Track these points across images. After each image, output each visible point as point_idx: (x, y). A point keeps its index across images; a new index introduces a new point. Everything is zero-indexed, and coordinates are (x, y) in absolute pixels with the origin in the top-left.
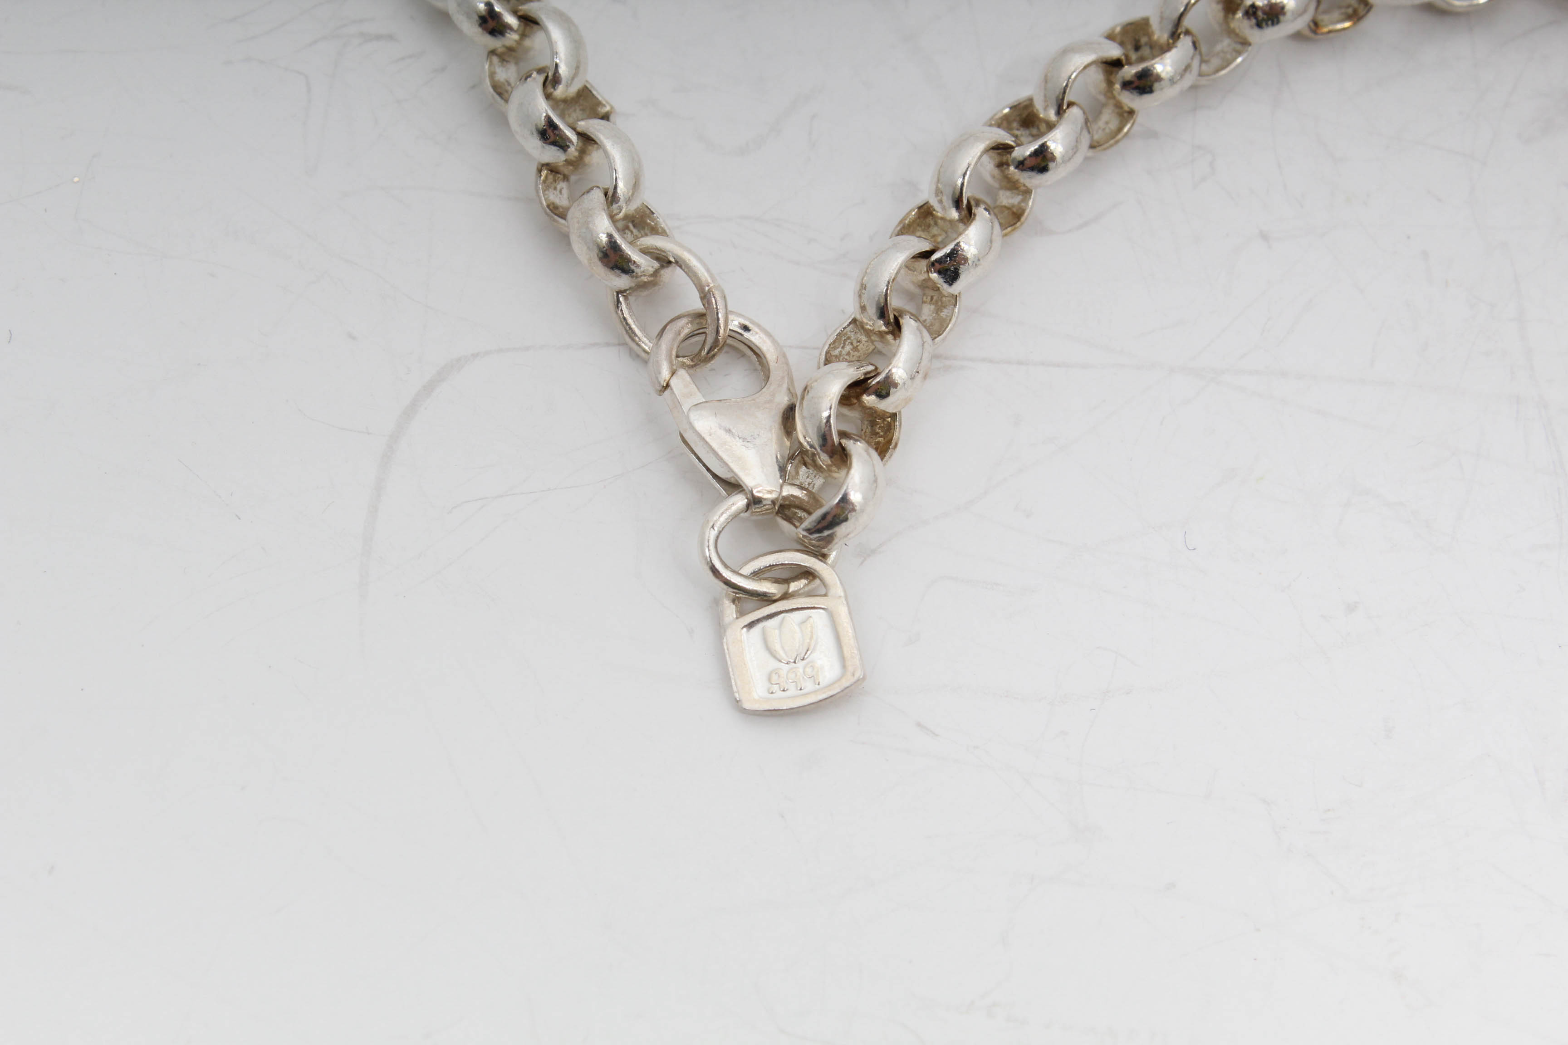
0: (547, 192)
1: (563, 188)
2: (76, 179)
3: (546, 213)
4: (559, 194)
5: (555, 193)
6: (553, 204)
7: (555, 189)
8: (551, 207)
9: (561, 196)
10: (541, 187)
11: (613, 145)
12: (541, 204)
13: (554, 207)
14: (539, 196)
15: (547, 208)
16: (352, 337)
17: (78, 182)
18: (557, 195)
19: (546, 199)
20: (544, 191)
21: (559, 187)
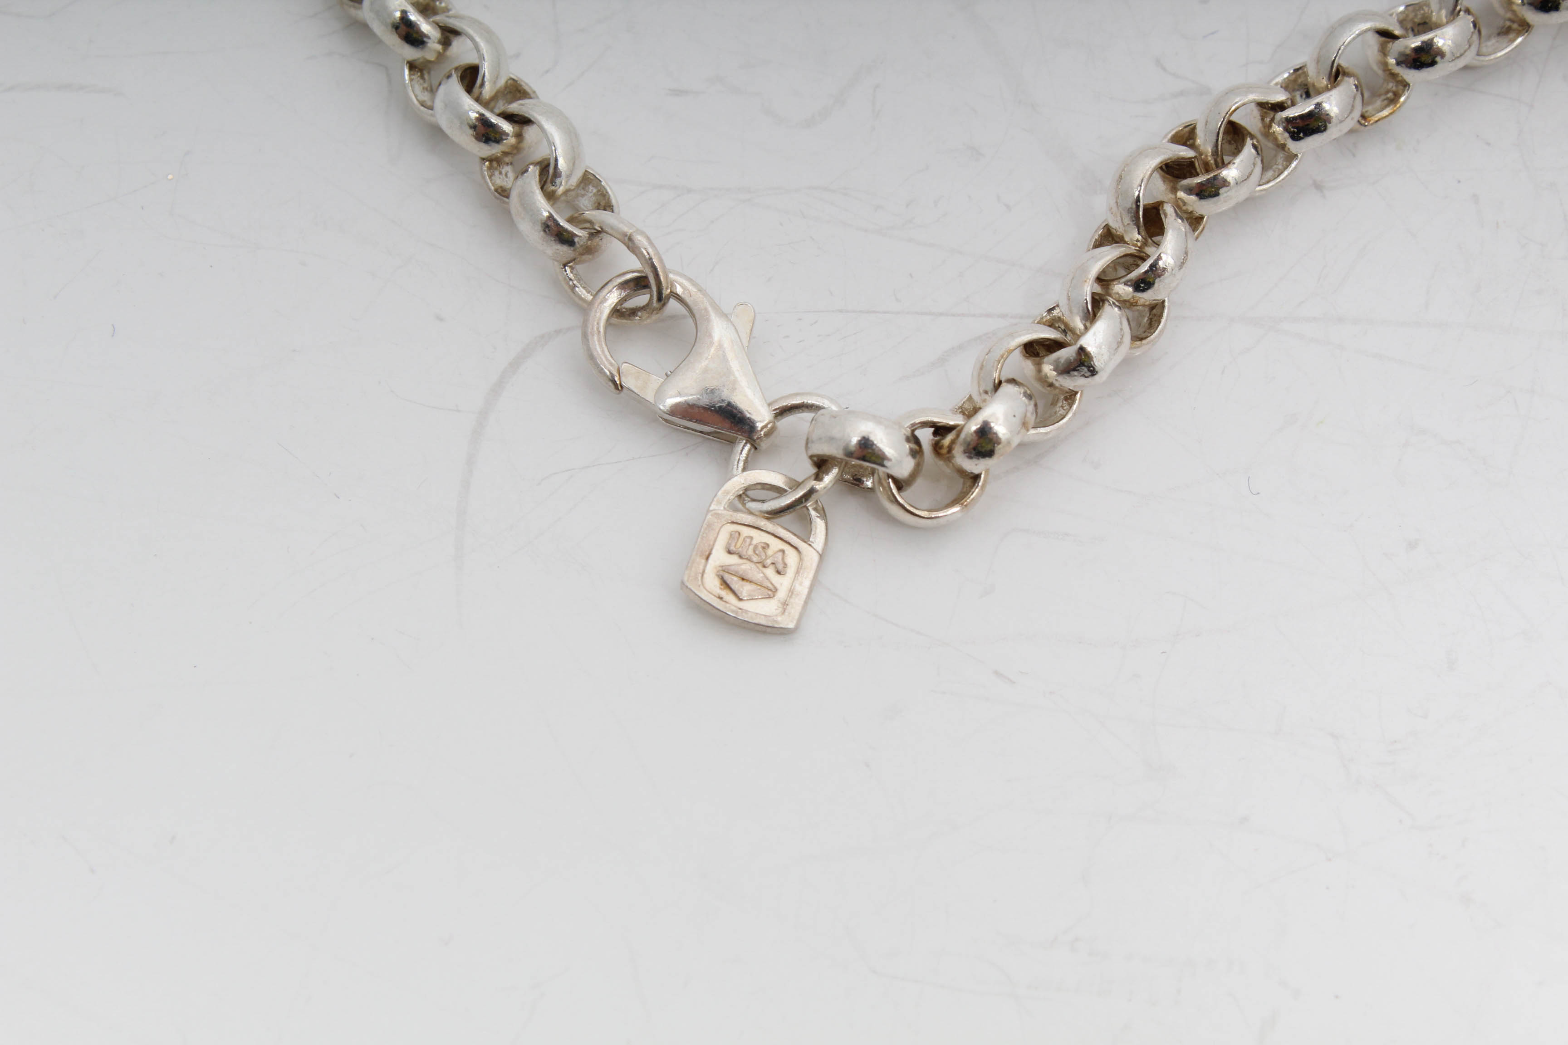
0: (493, 178)
1: (508, 172)
2: (170, 177)
3: (496, 197)
4: (505, 177)
5: (501, 177)
6: (501, 187)
7: (501, 173)
8: (499, 191)
9: (507, 179)
10: (486, 173)
11: (547, 120)
12: (490, 189)
13: (502, 191)
14: (486, 182)
15: (495, 193)
16: (440, 319)
17: (172, 179)
18: (503, 179)
19: (493, 184)
20: (490, 177)
21: (504, 171)
